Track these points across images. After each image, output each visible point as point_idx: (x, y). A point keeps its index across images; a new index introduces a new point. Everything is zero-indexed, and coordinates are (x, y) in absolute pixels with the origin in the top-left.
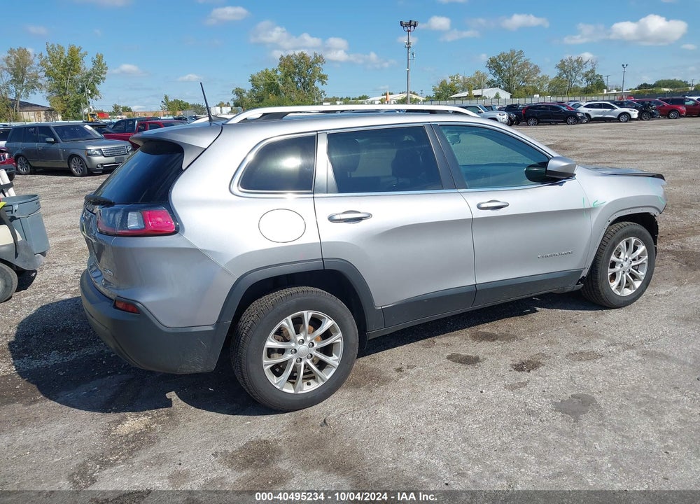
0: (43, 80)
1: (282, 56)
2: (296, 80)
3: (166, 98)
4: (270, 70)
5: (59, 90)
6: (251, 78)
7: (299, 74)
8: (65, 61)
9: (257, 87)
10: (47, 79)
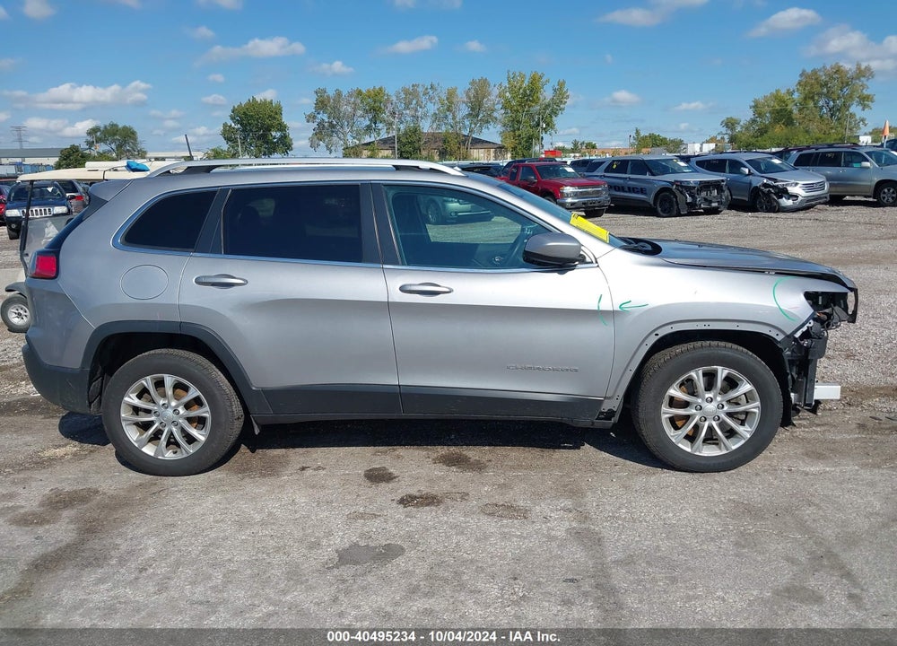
0: (499, 114)
1: (804, 71)
2: (821, 103)
3: (637, 132)
4: (783, 91)
5: (514, 124)
6: (753, 104)
7: (828, 95)
8: (525, 91)
9: (760, 115)
10: (503, 111)
